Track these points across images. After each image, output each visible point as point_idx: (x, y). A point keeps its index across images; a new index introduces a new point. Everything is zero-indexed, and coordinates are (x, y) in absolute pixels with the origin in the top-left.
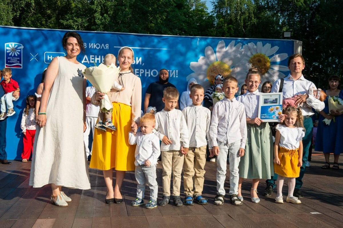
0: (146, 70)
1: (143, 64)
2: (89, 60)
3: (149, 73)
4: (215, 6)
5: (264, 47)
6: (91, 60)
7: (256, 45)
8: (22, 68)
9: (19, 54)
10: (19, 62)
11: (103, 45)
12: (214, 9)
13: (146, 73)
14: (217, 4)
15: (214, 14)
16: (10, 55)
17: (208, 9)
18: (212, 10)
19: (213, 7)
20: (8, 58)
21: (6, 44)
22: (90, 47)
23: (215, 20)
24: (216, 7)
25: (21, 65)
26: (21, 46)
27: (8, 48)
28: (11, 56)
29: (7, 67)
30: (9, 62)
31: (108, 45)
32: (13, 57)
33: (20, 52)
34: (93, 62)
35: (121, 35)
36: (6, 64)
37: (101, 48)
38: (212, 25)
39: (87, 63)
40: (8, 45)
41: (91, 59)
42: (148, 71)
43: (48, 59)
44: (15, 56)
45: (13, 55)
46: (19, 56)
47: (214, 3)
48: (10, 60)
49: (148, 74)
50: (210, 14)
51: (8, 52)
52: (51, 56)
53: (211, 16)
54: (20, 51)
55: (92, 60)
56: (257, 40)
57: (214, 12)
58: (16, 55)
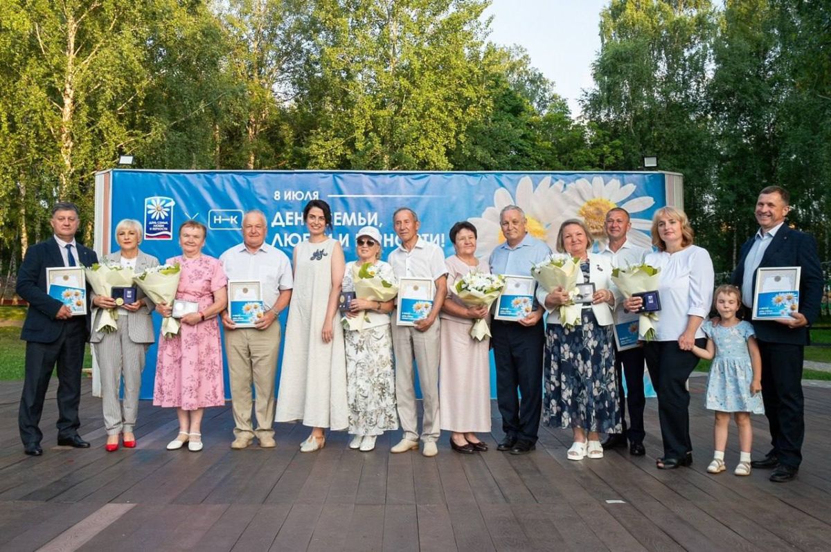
0: (385, 235)
1: (381, 224)
2: (284, 221)
3: (391, 240)
4: (584, 106)
5: (608, 185)
6: (287, 221)
7: (591, 182)
8: (171, 239)
9: (167, 215)
10: (166, 229)
11: (308, 193)
12: (583, 112)
13: (386, 240)
14: (588, 103)
15: (583, 122)
16: (153, 217)
17: (570, 113)
18: (579, 115)
19: (581, 109)
20: (150, 223)
21: (146, 200)
22: (286, 198)
23: (586, 132)
24: (587, 109)
25: (171, 234)
26: (170, 201)
27: (150, 207)
28: (155, 220)
29: (148, 239)
30: (151, 229)
31: (317, 192)
32: (157, 221)
33: (169, 213)
34: (291, 224)
35: (340, 175)
36: (145, 234)
37: (305, 199)
38: (580, 142)
39: (281, 226)
40: (151, 200)
41: (288, 218)
42: (389, 237)
43: (215, 222)
44: (160, 219)
45: (157, 218)
46: (167, 219)
47: (582, 101)
48: (152, 226)
49: (389, 243)
50: (576, 123)
51: (150, 212)
52: (220, 217)
53: (578, 126)
54: (168, 210)
55: (290, 221)
56: (592, 174)
57: (582, 118)
58: (163, 217)
